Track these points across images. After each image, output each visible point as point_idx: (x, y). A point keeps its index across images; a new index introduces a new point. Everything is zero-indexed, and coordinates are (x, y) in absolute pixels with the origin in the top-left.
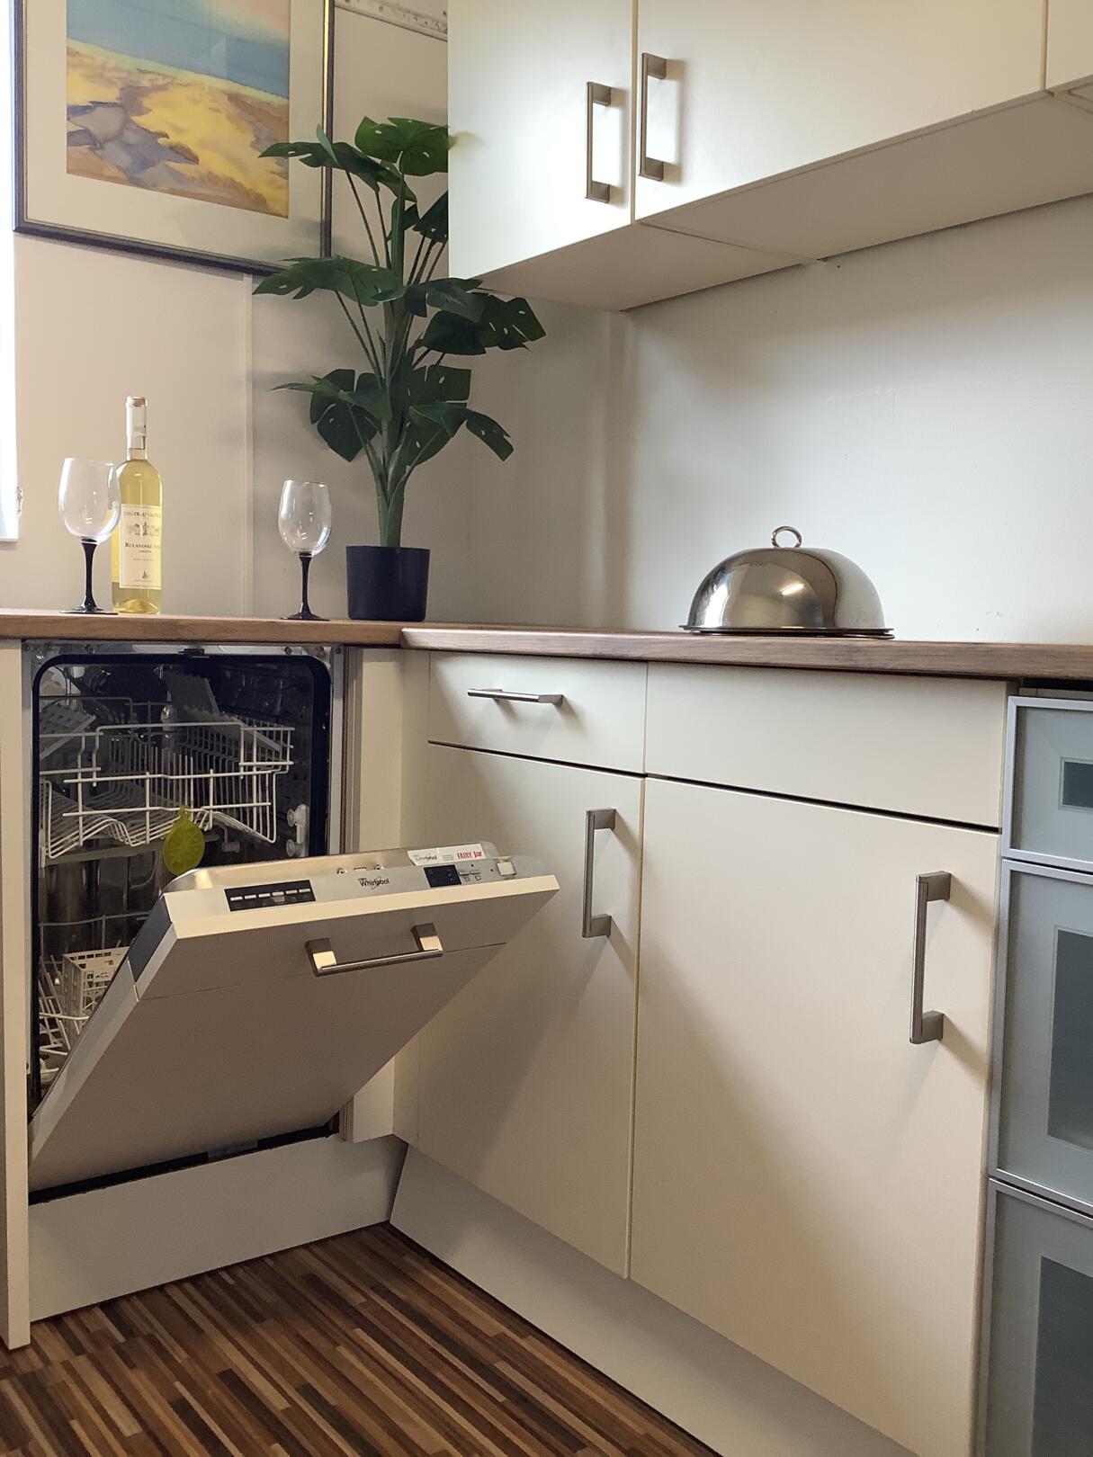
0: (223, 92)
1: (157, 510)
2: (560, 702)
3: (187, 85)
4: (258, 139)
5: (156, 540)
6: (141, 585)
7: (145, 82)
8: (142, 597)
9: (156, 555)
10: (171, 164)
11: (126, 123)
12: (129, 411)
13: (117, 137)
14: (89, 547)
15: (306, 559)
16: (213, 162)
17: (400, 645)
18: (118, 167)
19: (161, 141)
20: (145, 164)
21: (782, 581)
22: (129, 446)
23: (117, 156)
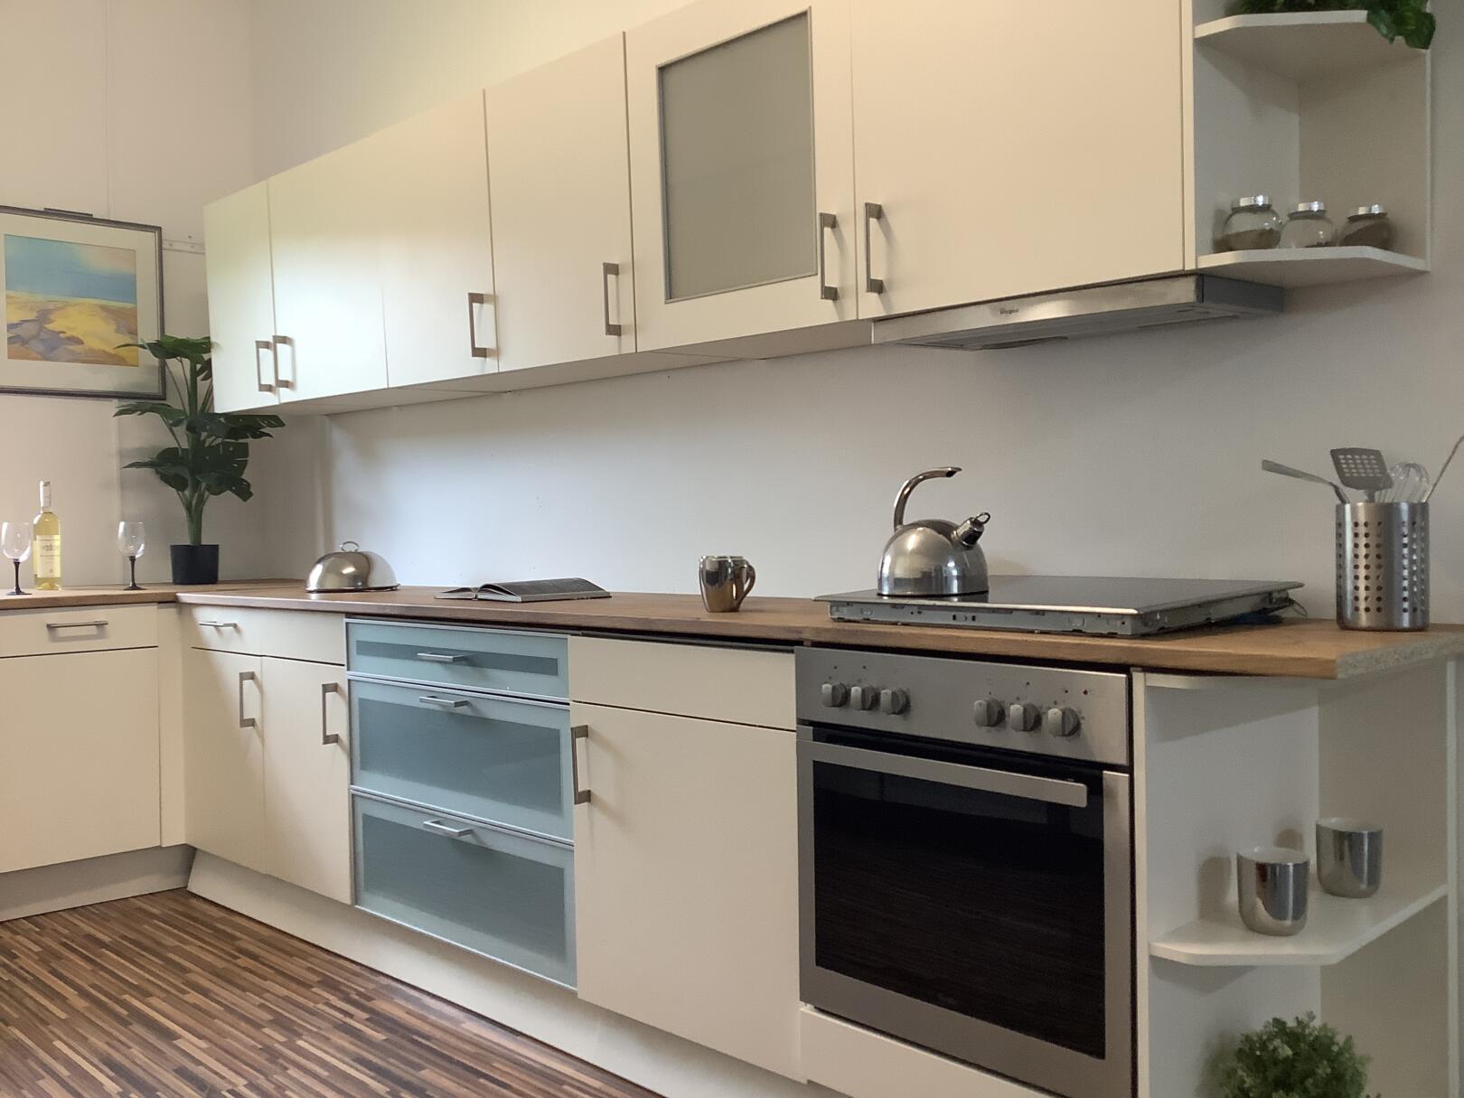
0: (95, 305)
1: (57, 537)
2: (235, 626)
3: (75, 305)
4: (118, 327)
5: (57, 552)
6: (49, 575)
7: (51, 307)
8: (51, 582)
9: (57, 560)
10: (70, 347)
11: (41, 329)
12: (42, 489)
13: (36, 337)
14: (17, 564)
15: (133, 559)
16: (93, 343)
17: (174, 601)
18: (38, 353)
19: (62, 335)
20: (53, 349)
21: (344, 566)
22: (42, 505)
23: (38, 346)
